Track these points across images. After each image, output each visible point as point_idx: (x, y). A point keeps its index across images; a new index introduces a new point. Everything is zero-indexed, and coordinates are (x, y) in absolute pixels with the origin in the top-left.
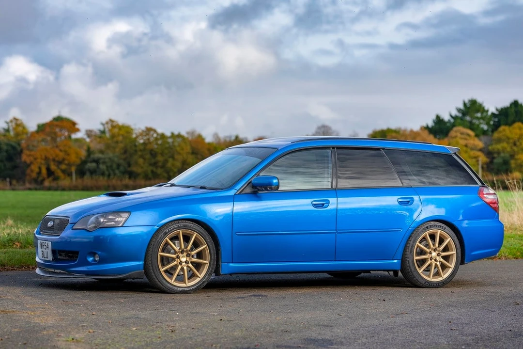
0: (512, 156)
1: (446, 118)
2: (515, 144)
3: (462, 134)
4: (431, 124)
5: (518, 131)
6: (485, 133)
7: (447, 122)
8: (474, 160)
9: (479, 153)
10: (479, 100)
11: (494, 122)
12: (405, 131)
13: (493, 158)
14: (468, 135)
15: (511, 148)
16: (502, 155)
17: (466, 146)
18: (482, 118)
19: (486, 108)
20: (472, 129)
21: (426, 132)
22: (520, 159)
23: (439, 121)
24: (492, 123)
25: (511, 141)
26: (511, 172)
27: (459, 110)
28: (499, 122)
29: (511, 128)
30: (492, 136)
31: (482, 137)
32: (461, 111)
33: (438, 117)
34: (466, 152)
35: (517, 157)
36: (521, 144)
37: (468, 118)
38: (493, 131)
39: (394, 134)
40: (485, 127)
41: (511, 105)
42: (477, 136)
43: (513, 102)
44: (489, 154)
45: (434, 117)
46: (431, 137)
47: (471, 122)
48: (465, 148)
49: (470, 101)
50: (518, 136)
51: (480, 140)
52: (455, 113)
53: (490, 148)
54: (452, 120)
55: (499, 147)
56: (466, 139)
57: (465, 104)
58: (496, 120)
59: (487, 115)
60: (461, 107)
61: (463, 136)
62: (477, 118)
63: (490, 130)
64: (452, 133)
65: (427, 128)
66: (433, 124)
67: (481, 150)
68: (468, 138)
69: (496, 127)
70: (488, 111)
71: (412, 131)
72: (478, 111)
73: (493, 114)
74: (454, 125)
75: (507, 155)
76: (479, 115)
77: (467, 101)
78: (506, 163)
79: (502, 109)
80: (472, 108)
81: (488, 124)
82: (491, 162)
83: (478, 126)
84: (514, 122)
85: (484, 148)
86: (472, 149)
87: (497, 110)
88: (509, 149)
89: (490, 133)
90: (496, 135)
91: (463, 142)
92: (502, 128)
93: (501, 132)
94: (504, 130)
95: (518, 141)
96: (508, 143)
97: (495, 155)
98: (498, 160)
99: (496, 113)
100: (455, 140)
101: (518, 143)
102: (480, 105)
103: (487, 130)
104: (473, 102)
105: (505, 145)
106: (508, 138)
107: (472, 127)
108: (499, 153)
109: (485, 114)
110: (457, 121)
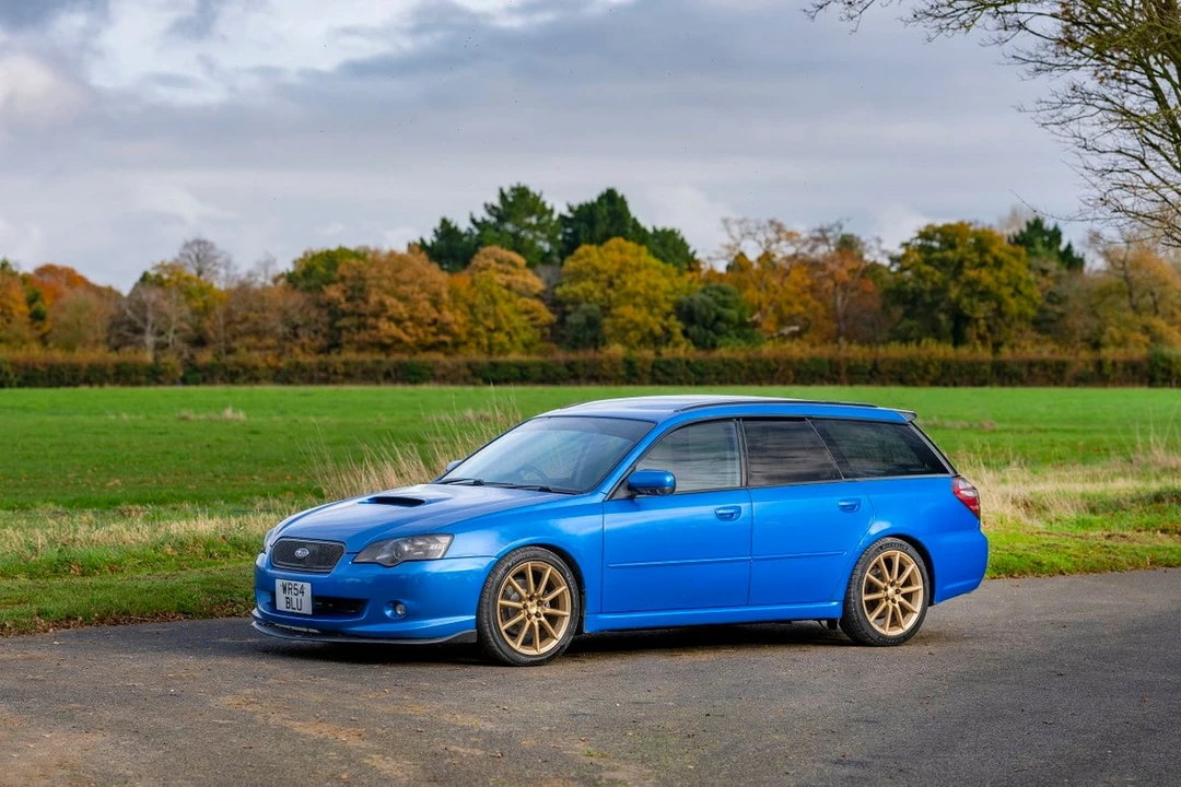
0: (606, 310)
1: (464, 225)
2: (611, 284)
3: (499, 261)
4: (430, 238)
5: (616, 256)
6: (545, 258)
7: (466, 234)
8: (525, 317)
9: (536, 303)
10: (534, 189)
11: (565, 234)
12: (376, 253)
13: (566, 313)
14: (513, 264)
15: (603, 291)
16: (584, 306)
17: (508, 287)
18: (540, 227)
19: (548, 206)
20: (519, 251)
21: (423, 255)
22: (623, 316)
23: (447, 231)
24: (560, 237)
25: (603, 276)
26: (604, 344)
27: (491, 209)
28: (575, 234)
29: (602, 249)
30: (562, 264)
31: (540, 267)
32: (495, 212)
33: (445, 222)
34: (509, 300)
35: (614, 311)
36: (624, 283)
37: (509, 227)
38: (563, 255)
39: (353, 261)
40: (547, 247)
41: (601, 199)
42: (530, 265)
43: (605, 191)
44: (556, 304)
45: (437, 224)
46: (435, 266)
47: (515, 236)
48: (505, 292)
49: (513, 190)
50: (616, 267)
51: (538, 275)
52: (481, 214)
53: (558, 291)
54: (476, 232)
55: (577, 289)
56: (507, 273)
57: (503, 196)
58: (569, 230)
59: (550, 220)
60: (496, 202)
61: (500, 266)
62: (529, 227)
63: (555, 251)
64: (479, 260)
65: (423, 246)
66: (435, 239)
67: (537, 296)
68: (510, 268)
69: (569, 247)
70: (552, 211)
71: (392, 254)
72: (531, 213)
73: (562, 217)
74: (480, 243)
75: (596, 307)
76: (533, 220)
77: (506, 190)
78: (592, 323)
79: (581, 207)
80: (519, 203)
81: (551, 239)
82: (562, 322)
83: (532, 243)
84: (607, 237)
85: (545, 292)
86: (520, 294)
87: (571, 209)
88: (597, 294)
89: (556, 259)
90: (570, 264)
91: (500, 279)
92: (581, 250)
93: (580, 258)
94: (587, 254)
95: (618, 277)
96: (596, 281)
97: (569, 308)
98: (575, 319)
99: (570, 215)
100: (484, 273)
101: (617, 282)
102: (536, 199)
103: (549, 254)
104: (522, 193)
105: (590, 285)
106: (598, 272)
107: (517, 244)
108: (576, 302)
109: (546, 218)
110: (486, 232)
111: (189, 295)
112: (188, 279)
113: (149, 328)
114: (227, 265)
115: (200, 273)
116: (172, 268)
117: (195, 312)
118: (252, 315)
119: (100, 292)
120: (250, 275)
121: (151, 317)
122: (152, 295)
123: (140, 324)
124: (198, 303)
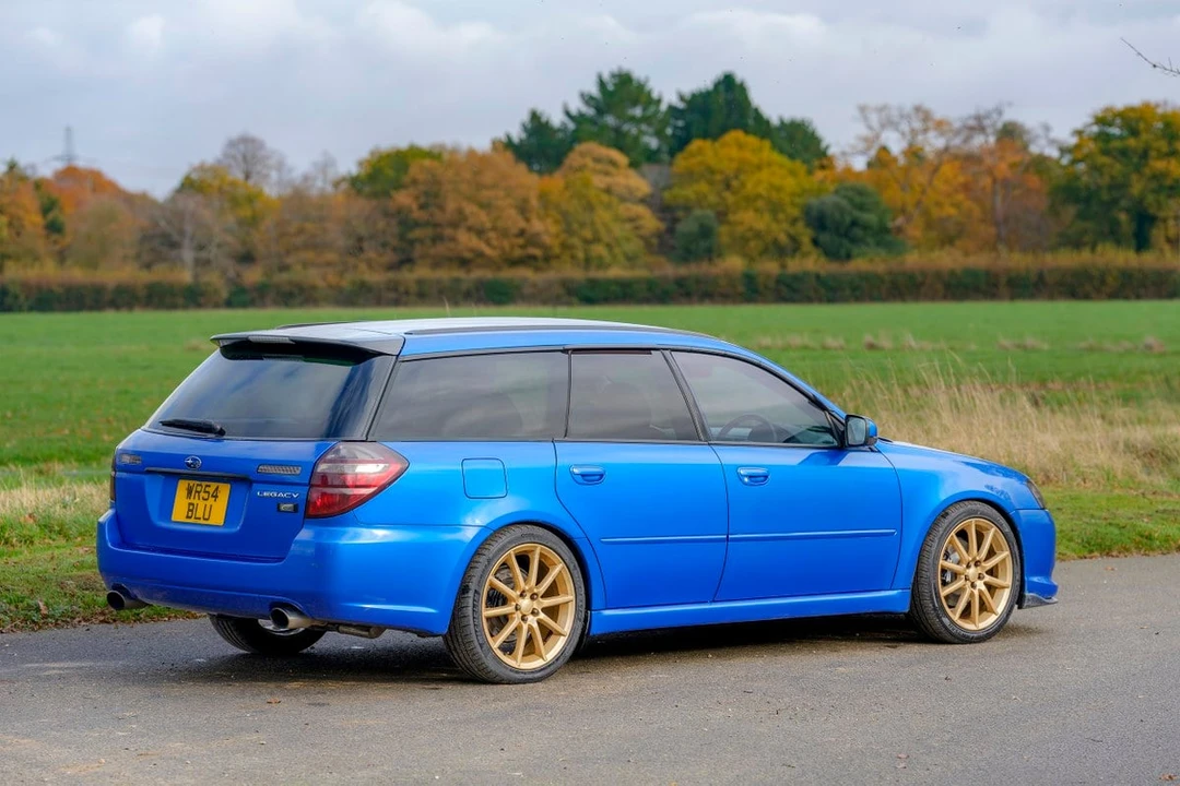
0: (722, 216)
1: (556, 118)
2: (728, 186)
3: (597, 160)
4: (517, 134)
5: (734, 153)
6: (652, 156)
7: (559, 130)
8: (628, 226)
9: (641, 210)
10: (638, 73)
11: (676, 128)
12: (454, 151)
13: (675, 220)
14: (613, 163)
15: (719, 194)
16: (698, 212)
17: (608, 191)
18: (645, 119)
19: (655, 95)
20: (621, 149)
21: (509, 155)
22: (742, 223)
23: (537, 125)
24: (669, 131)
25: (718, 177)
26: (720, 255)
27: (588, 99)
28: (687, 128)
29: (717, 145)
30: (671, 164)
31: (646, 168)
32: (592, 103)
33: (535, 116)
34: (608, 206)
35: (731, 217)
36: (743, 185)
37: (610, 120)
38: (672, 153)
39: (427, 162)
40: (653, 143)
41: (717, 85)
42: (634, 165)
43: (722, 78)
44: (665, 210)
45: (525, 117)
46: (522, 167)
47: (617, 130)
48: (605, 198)
49: (613, 76)
50: (734, 165)
51: (643, 176)
52: (576, 106)
53: (667, 195)
54: (571, 126)
55: (688, 192)
56: (607, 174)
57: (602, 84)
58: (680, 123)
59: (657, 111)
60: (594, 90)
61: (599, 167)
62: (632, 119)
63: (665, 148)
64: (573, 159)
65: (509, 144)
66: (524, 136)
67: (643, 201)
68: (611, 169)
69: (680, 143)
70: (659, 101)
71: (472, 153)
72: (635, 103)
73: (672, 109)
74: (575, 138)
75: (710, 213)
76: (638, 112)
77: (606, 76)
78: (706, 232)
79: (694, 96)
80: (621, 93)
81: (659, 134)
82: (671, 231)
83: (636, 139)
84: (724, 130)
85: (652, 196)
86: (623, 199)
87: (682, 98)
88: (712, 198)
89: (665, 157)
90: (681, 162)
91: (599, 181)
92: (696, 144)
93: (692, 155)
94: (700, 151)
95: (736, 177)
96: (711, 183)
97: (680, 214)
98: (687, 226)
99: (681, 105)
100: (579, 175)
101: (735, 183)
102: (641, 87)
103: (658, 151)
104: (624, 80)
105: (703, 187)
106: (712, 171)
107: (619, 141)
108: (687, 209)
109: (652, 109)
110: (584, 127)
111: (235, 202)
112: (233, 184)
113: (187, 242)
114: (280, 166)
115: (247, 176)
116: (216, 170)
117: (241, 223)
118: (309, 226)
119: (130, 200)
120: (306, 178)
121: (189, 228)
122: (191, 203)
123: (176, 237)
124: (246, 212)
